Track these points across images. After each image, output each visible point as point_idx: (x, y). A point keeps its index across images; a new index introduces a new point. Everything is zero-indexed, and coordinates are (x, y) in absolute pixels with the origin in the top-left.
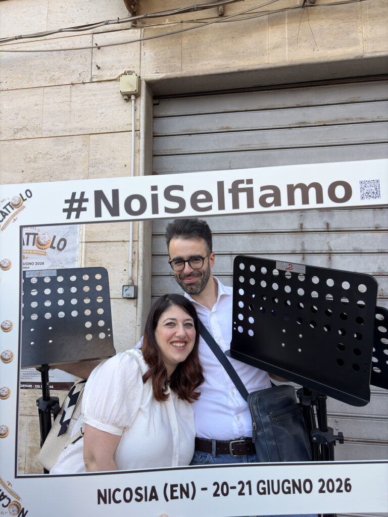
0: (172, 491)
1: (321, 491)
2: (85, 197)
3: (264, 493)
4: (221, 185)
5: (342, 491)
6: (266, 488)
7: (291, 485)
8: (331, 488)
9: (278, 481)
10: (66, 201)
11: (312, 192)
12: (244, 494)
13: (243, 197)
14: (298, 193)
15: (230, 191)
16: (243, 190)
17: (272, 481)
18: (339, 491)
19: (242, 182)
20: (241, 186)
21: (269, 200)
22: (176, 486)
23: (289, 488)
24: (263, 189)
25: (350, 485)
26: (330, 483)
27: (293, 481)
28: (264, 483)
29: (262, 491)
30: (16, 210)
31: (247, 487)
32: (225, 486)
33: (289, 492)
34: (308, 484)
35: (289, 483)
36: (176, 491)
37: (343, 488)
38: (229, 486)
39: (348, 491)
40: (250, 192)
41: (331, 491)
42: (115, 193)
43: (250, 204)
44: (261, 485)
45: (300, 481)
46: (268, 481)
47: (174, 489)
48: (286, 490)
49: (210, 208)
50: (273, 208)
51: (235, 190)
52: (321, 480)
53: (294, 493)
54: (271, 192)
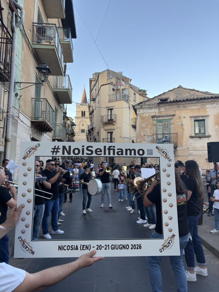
0: (83, 247)
1: (132, 249)
2: (59, 148)
3: (113, 249)
4: (105, 147)
5: (138, 249)
6: (114, 247)
7: (122, 246)
8: (135, 248)
9: (118, 245)
10: (52, 149)
11: (133, 152)
12: (106, 249)
13: (112, 151)
14: (128, 152)
15: (108, 149)
16: (112, 149)
17: (116, 245)
18: (137, 248)
19: (112, 147)
20: (111, 148)
21: (120, 153)
22: (84, 245)
23: (121, 247)
24: (118, 149)
25: (141, 247)
26: (135, 246)
27: (123, 245)
28: (113, 246)
29: (112, 248)
30: (34, 150)
31: (108, 247)
32: (100, 246)
33: (121, 249)
34: (127, 246)
35: (121, 246)
36: (84, 247)
37: (139, 248)
38: (102, 246)
39: (140, 249)
40: (114, 150)
41: (135, 249)
42: (70, 147)
43: (114, 154)
44: (112, 246)
45: (125, 245)
46: (115, 245)
47: (84, 246)
48: (121, 248)
49: (101, 154)
50: (121, 156)
51: (109, 149)
52: (132, 245)
53: (123, 249)
54: (120, 150)
